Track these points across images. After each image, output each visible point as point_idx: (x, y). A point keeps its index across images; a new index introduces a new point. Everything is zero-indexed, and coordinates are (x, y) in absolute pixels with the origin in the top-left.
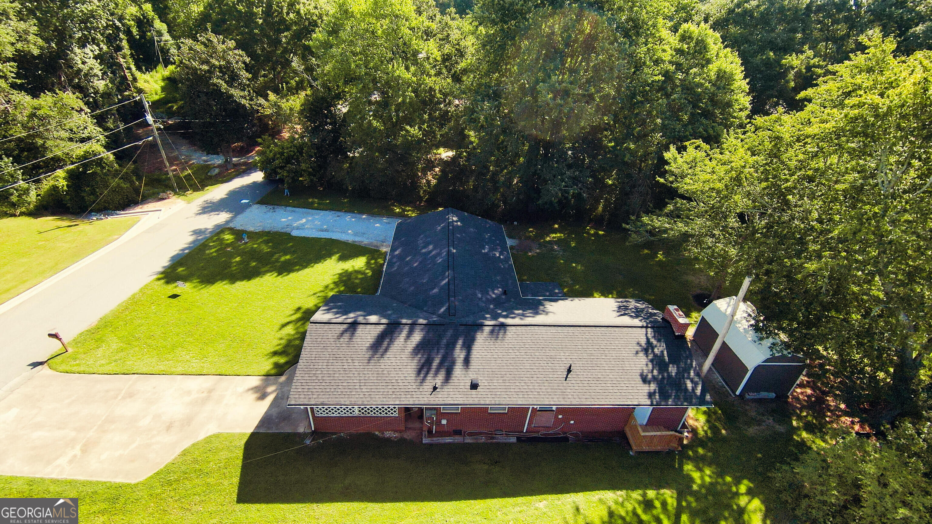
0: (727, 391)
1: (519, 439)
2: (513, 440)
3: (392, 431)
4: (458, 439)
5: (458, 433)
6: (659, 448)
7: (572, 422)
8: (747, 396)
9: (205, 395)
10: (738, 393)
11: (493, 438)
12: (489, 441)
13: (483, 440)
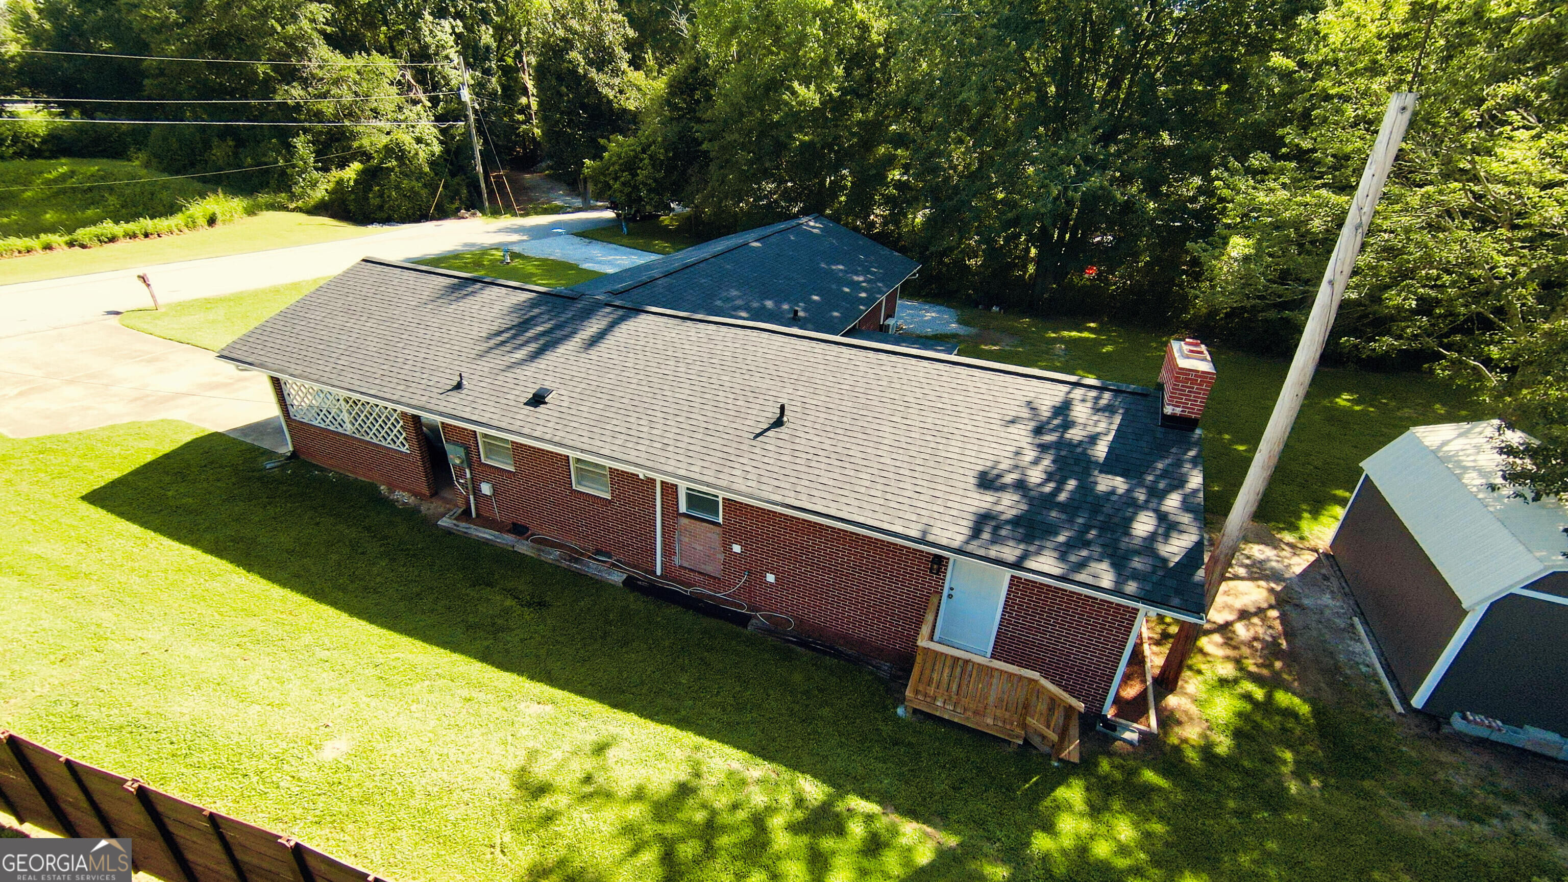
0: (1383, 693)
1: (630, 582)
2: (617, 578)
3: (409, 491)
4: (508, 539)
5: (519, 530)
6: (988, 723)
7: (771, 578)
8: (1457, 722)
9: (231, 381)
10: (1418, 700)
11: (576, 561)
12: (565, 564)
13: (553, 556)
